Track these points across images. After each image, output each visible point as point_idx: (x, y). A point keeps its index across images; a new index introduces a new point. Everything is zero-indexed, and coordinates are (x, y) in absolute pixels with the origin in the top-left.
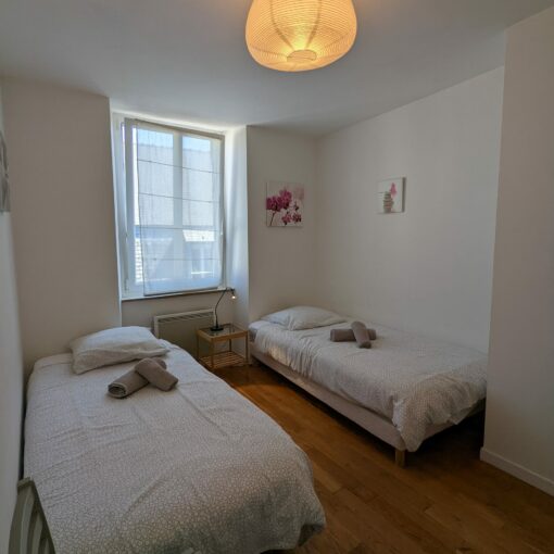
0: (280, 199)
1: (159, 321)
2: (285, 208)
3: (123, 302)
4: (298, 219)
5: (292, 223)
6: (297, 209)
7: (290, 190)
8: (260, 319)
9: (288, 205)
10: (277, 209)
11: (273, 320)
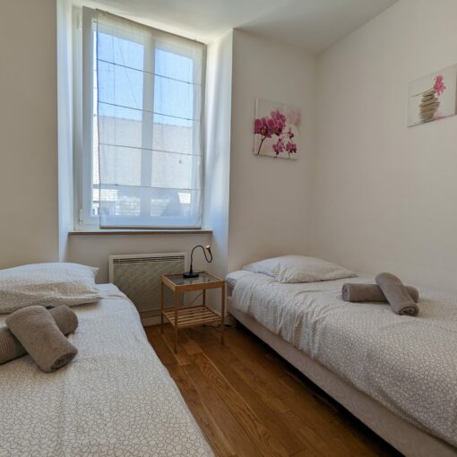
0: (271, 123)
1: (115, 261)
2: (278, 134)
3: (71, 234)
4: (292, 149)
5: (284, 154)
6: (292, 136)
7: (284, 113)
8: (241, 269)
9: (280, 130)
10: (267, 134)
11: (257, 269)
